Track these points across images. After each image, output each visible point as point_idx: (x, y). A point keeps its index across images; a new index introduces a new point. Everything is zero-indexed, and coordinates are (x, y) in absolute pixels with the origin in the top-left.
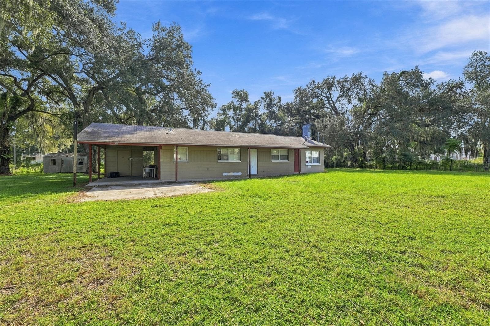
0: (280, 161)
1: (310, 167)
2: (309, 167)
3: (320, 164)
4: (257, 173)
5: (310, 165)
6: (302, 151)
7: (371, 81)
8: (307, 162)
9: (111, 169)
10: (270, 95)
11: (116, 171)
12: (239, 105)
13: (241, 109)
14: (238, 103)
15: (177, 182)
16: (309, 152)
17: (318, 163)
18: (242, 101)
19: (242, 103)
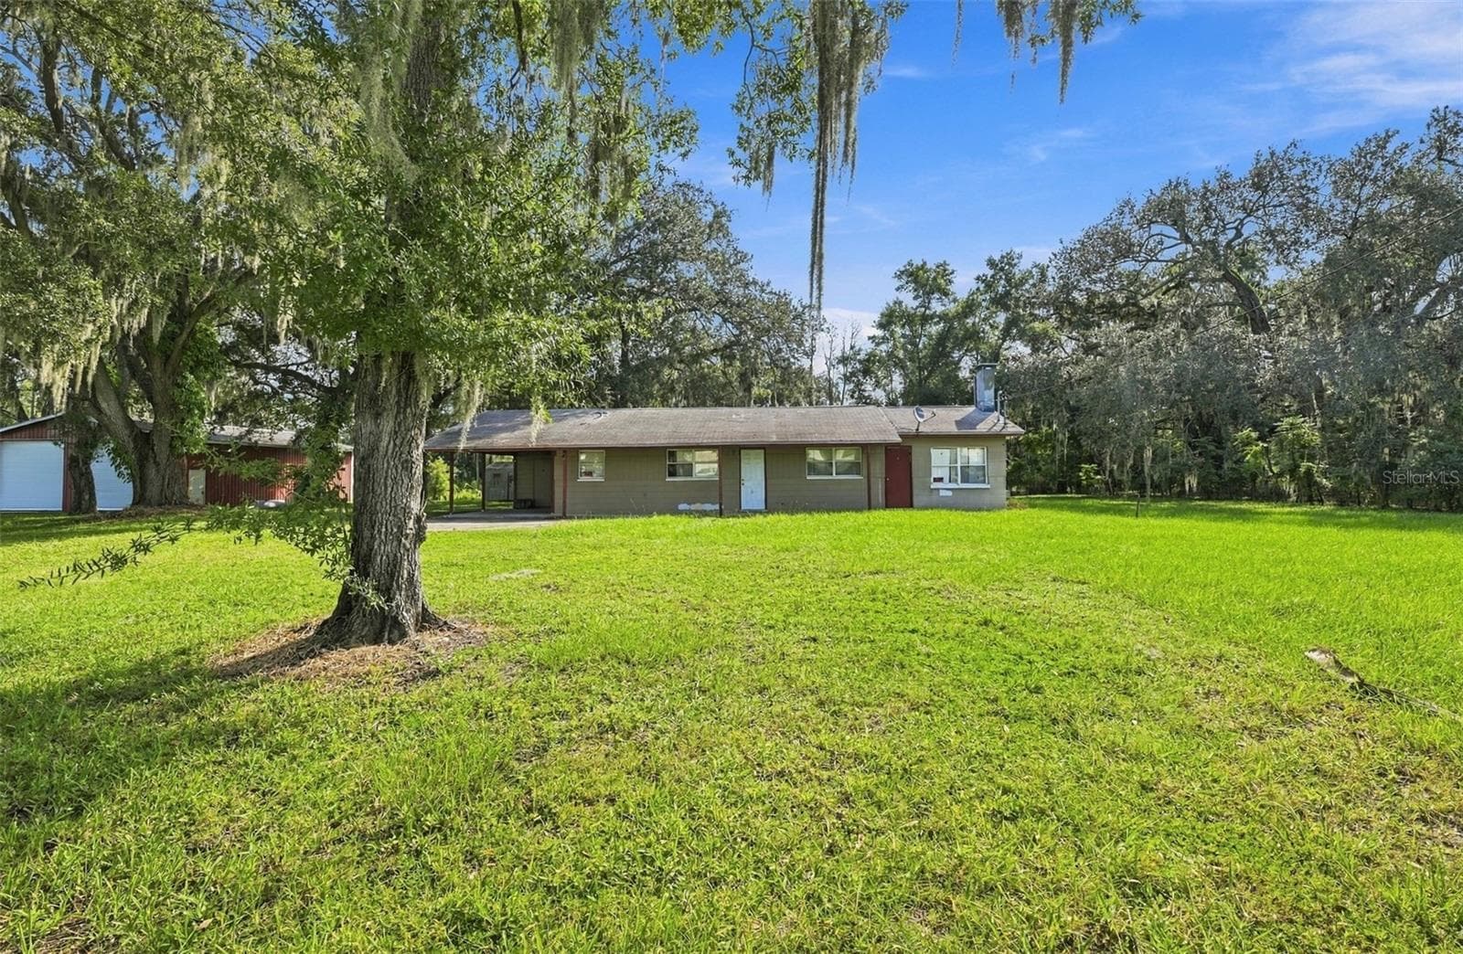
0: (834, 476)
1: (950, 493)
3: (988, 486)
4: (766, 507)
5: (949, 489)
6: (917, 451)
8: (940, 480)
9: (525, 493)
10: (1009, 264)
11: (531, 497)
12: (917, 307)
13: (926, 319)
14: (917, 303)
15: (564, 517)
16: (947, 452)
17: (984, 482)
18: (929, 294)
19: (929, 302)
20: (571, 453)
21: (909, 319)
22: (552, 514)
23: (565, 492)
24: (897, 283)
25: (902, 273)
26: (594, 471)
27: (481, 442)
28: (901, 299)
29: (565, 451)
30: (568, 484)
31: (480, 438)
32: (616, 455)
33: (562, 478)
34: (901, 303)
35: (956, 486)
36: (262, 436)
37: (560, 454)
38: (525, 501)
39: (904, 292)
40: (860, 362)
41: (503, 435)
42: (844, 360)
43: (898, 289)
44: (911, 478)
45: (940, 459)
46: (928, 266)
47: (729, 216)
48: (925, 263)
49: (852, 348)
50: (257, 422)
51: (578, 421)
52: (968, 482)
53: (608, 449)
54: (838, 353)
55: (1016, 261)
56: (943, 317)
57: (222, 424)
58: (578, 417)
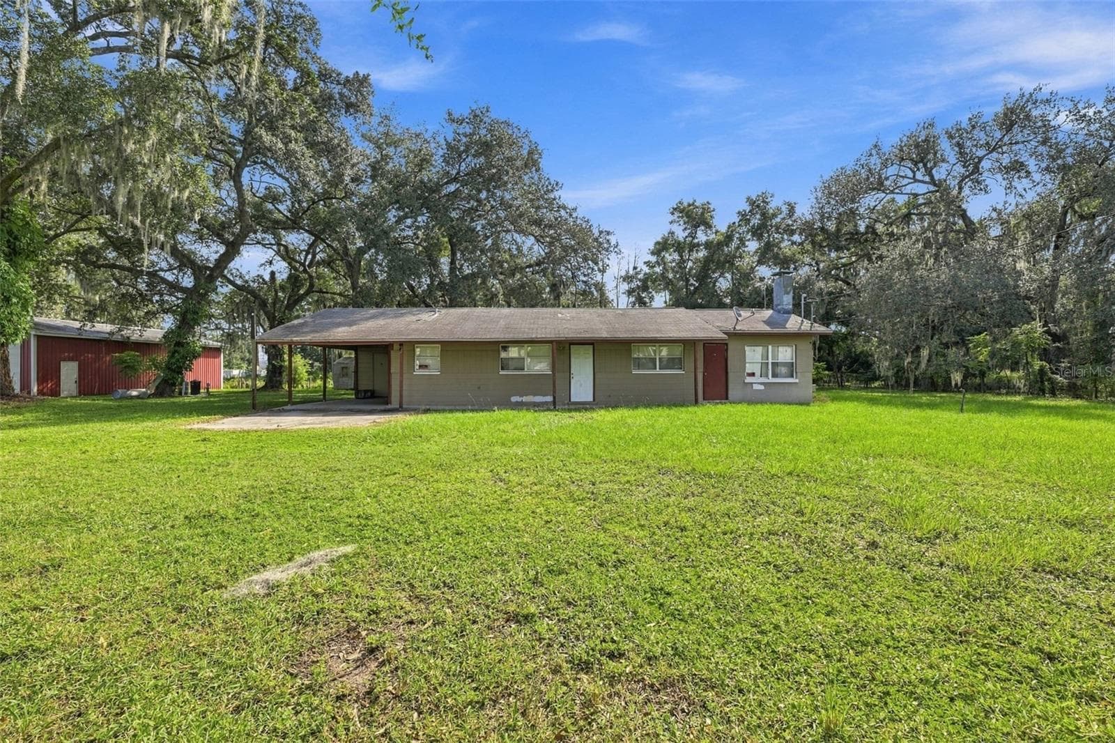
0: (658, 371)
1: (762, 387)
2: (756, 387)
3: (797, 381)
4: (594, 400)
5: (761, 384)
6: (733, 347)
7: (1080, 106)
8: (753, 374)
9: (365, 385)
10: (763, 202)
11: (371, 388)
12: (687, 237)
13: (693, 247)
14: (686, 233)
15: (400, 409)
16: (759, 349)
17: (792, 376)
18: (696, 227)
19: (696, 233)
20: (408, 346)
21: (679, 247)
22: (389, 407)
23: (401, 382)
24: (671, 218)
25: (675, 209)
26: (429, 363)
27: (318, 335)
28: (673, 230)
29: (401, 344)
30: (405, 376)
31: (317, 332)
32: (452, 349)
33: (398, 371)
34: (673, 233)
35: (766, 381)
36: (134, 333)
37: (396, 347)
38: (366, 391)
39: (675, 225)
40: (640, 280)
41: (341, 329)
42: (627, 278)
43: (671, 223)
44: (727, 373)
45: (754, 355)
46: (697, 204)
47: (540, 154)
48: (695, 201)
49: (635, 268)
50: (128, 321)
51: (414, 318)
52: (777, 377)
53: (444, 344)
54: (623, 273)
55: (769, 199)
56: (708, 245)
57: (91, 321)
58: (414, 315)
